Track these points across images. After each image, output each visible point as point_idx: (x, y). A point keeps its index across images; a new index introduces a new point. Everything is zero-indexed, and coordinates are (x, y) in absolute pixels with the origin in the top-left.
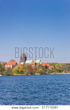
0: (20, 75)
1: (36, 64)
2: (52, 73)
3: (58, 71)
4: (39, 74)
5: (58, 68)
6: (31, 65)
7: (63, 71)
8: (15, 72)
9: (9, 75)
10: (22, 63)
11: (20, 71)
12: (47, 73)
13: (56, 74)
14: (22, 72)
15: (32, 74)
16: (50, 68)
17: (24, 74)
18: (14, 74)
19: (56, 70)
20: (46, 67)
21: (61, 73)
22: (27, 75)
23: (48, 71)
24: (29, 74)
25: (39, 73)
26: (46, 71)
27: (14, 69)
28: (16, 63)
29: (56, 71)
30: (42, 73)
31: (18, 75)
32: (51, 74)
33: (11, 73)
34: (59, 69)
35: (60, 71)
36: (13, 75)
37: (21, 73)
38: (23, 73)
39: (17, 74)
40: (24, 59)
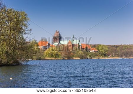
2: (95, 57)
3: (102, 55)
4: (79, 58)
5: (102, 51)
7: (109, 55)
8: (48, 55)
9: (40, 59)
11: (54, 54)
12: (88, 56)
13: (100, 58)
14: (57, 55)
15: (69, 58)
16: (92, 51)
17: (59, 59)
18: (46, 58)
19: (100, 53)
20: (87, 50)
21: (106, 58)
22: (63, 59)
23: (90, 54)
24: (66, 59)
25: (79, 57)
26: (87, 54)
29: (100, 55)
30: (82, 58)
32: (94, 58)
33: (43, 57)
34: (104, 52)
35: (105, 55)
37: (55, 56)
38: (58, 56)
39: (51, 59)
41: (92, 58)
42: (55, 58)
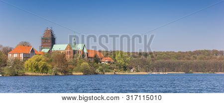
0: (39, 74)
1: (75, 52)
2: (109, 71)
3: (120, 68)
4: (82, 74)
5: (121, 61)
6: (64, 55)
7: (131, 68)
8: (30, 69)
9: (16, 75)
10: (46, 50)
11: (40, 67)
12: (98, 71)
13: (117, 73)
14: (45, 68)
15: (66, 72)
16: (105, 61)
17: (48, 74)
18: (27, 73)
19: (117, 65)
20: (97, 60)
21: (127, 73)
22: (56, 75)
23: (100, 67)
24: (60, 74)
25: (81, 71)
26: (96, 67)
27: (27, 62)
28: (33, 50)
29: (117, 68)
30: (86, 72)
31: (37, 74)
32: (107, 73)
33: (21, 71)
34: (123, 63)
35: (125, 68)
36: (25, 75)
37: (42, 70)
38: (47, 70)
39: (34, 74)
40: (50, 41)
41: (104, 74)
42: (42, 72)
